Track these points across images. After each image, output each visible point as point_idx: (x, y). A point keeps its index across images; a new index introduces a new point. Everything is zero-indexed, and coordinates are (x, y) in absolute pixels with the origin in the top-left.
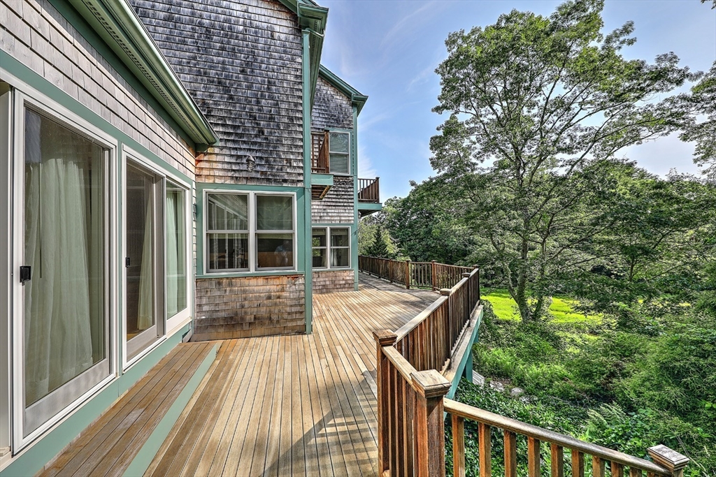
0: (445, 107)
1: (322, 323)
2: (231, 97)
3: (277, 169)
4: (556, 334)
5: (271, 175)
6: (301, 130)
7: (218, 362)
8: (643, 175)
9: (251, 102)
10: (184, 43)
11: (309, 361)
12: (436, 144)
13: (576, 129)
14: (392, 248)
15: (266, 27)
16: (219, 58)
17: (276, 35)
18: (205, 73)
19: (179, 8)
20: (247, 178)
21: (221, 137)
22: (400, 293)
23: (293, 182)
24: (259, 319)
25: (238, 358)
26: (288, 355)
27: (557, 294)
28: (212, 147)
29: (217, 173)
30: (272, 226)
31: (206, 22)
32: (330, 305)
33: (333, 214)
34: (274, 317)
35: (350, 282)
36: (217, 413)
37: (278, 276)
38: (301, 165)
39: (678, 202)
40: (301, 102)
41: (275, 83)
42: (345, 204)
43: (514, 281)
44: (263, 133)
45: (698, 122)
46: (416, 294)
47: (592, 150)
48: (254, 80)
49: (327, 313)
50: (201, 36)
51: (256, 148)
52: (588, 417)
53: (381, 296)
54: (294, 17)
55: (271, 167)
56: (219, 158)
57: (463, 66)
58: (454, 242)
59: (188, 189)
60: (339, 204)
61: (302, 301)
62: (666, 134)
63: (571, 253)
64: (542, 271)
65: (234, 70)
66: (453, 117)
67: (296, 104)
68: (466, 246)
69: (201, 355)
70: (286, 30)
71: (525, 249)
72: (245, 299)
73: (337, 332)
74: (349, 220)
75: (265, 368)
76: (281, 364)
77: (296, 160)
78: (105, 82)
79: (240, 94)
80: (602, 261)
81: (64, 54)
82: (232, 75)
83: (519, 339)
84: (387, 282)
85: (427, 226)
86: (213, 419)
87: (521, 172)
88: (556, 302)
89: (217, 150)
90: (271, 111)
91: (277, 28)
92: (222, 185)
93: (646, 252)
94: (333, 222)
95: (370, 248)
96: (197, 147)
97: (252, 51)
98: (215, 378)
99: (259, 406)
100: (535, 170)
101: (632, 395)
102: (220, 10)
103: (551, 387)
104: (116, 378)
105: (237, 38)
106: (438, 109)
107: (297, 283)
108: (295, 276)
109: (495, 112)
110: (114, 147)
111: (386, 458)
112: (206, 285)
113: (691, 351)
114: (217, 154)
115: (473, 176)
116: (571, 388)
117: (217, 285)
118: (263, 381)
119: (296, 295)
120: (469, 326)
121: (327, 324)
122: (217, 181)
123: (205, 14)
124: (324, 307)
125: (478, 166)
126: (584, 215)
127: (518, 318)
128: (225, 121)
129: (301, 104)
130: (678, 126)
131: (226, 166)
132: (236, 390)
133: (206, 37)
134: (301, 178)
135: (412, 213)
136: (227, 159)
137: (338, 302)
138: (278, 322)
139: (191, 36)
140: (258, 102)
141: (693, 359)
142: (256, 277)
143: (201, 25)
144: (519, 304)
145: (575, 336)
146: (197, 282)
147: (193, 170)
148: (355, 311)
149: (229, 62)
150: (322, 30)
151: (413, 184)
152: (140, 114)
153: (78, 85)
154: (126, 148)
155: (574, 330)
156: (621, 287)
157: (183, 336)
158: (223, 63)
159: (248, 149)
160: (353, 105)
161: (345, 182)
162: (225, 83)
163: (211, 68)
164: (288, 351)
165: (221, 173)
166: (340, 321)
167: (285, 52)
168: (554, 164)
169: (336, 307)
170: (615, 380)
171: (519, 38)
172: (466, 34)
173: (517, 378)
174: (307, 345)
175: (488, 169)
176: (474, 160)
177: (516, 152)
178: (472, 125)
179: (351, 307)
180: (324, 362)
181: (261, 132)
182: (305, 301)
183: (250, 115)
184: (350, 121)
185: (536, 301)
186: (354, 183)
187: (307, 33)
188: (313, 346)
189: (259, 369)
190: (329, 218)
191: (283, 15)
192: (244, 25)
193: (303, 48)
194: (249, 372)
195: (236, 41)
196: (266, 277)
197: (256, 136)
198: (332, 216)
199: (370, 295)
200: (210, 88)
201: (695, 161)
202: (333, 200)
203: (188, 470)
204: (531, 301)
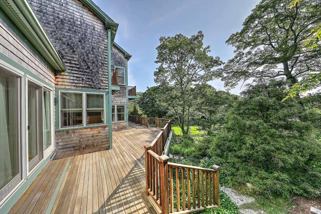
0: (158, 62)
1: (116, 144)
2: (74, 52)
3: (96, 83)
4: (192, 138)
5: (94, 86)
6: (107, 68)
7: (71, 166)
8: (213, 89)
9: (84, 54)
10: (49, 24)
11: (113, 160)
12: (156, 74)
13: (197, 75)
14: (140, 112)
15: (91, 25)
16: (68, 34)
17: (96, 29)
18: (60, 39)
19: (46, 7)
20: (82, 86)
21: (68, 68)
22: (145, 129)
23: (104, 89)
24: (88, 146)
25: (80, 163)
26: (104, 159)
27: (193, 125)
28: (64, 72)
29: (66, 84)
30: (94, 107)
31: (61, 17)
32: (118, 137)
33: (118, 100)
34: (95, 144)
35: (125, 126)
36: (77, 187)
37: (97, 127)
38: (107, 82)
39: (220, 98)
40: (107, 57)
41: (95, 48)
42: (123, 96)
43: (181, 122)
44: (90, 68)
45: (225, 76)
46: (150, 129)
47: (201, 81)
48: (85, 46)
49: (117, 140)
50: (58, 23)
51: (86, 74)
52: (201, 162)
53: (138, 131)
54: (104, 24)
55: (93, 82)
56: (67, 77)
57: (165, 49)
58: (161, 109)
59: (52, 91)
60: (120, 96)
61: (108, 137)
62: (218, 79)
63: (196, 112)
64: (188, 118)
65: (76, 40)
66: (161, 65)
67: (105, 58)
68: (166, 110)
69: (63, 165)
70: (100, 28)
71: (183, 111)
72: (81, 138)
73: (122, 147)
74: (124, 102)
75: (94, 166)
76: (101, 162)
77: (105, 80)
78: (19, 47)
79: (79, 51)
80: (204, 115)
81: (3, 37)
82: (74, 42)
83: (182, 141)
84: (139, 126)
85: (152, 103)
86: (76, 189)
87: (182, 86)
88: (192, 128)
89: (66, 74)
90: (93, 59)
91: (96, 26)
92: (70, 89)
93: (214, 112)
94: (118, 103)
95: (132, 112)
96: (56, 72)
97: (84, 34)
98: (71, 173)
99: (96, 180)
100: (186, 86)
101: (210, 154)
102: (68, 13)
103: (191, 155)
104: (25, 181)
105: (77, 27)
106: (156, 62)
107: (106, 129)
108: (105, 127)
109: (175, 66)
110: (22, 76)
111: (148, 185)
112: (61, 133)
113: (222, 140)
114: (67, 75)
115: (168, 86)
116: (196, 154)
117: (67, 134)
118: (95, 170)
119: (105, 134)
120: (169, 139)
121: (118, 144)
122: (67, 87)
123: (60, 13)
124: (115, 138)
125: (170, 84)
126: (199, 101)
127: (182, 134)
128: (71, 61)
129: (107, 58)
130: (221, 77)
131: (71, 81)
132: (84, 176)
133: (61, 23)
134: (107, 88)
135: (147, 98)
136: (72, 78)
137: (121, 135)
138: (97, 146)
139: (53, 21)
140: (87, 55)
141: (222, 142)
142: (86, 128)
143: (58, 17)
144: (182, 129)
145: (197, 138)
146: (55, 133)
147: (54, 82)
148: (129, 138)
149: (73, 36)
150: (116, 31)
151: (148, 88)
152: (33, 59)
153: (8, 50)
154: (28, 76)
155: (197, 136)
156: (208, 122)
157: (51, 158)
158: (70, 36)
159: (82, 74)
160: (126, 58)
161: (123, 87)
162: (71, 45)
163: (63, 37)
164: (103, 157)
165: (69, 84)
166: (123, 142)
167: (100, 37)
168: (191, 85)
169: (120, 137)
170: (207, 150)
171: (182, 44)
172: (166, 38)
173: (182, 154)
174: (111, 154)
175: (173, 84)
176: (169, 82)
177: (181, 80)
178: (168, 69)
179: (126, 137)
180: (119, 159)
181: (89, 67)
182: (109, 136)
183: (83, 60)
184: (124, 64)
185: (187, 128)
186: (126, 88)
187: (110, 31)
188: (114, 154)
189: (92, 166)
190: (116, 102)
191: (99, 22)
192: (81, 22)
193: (108, 36)
194: (87, 168)
195: (77, 28)
196: (91, 128)
197: (86, 69)
198: (117, 101)
199: (133, 131)
200: (63, 46)
201: (224, 87)
202: (118, 94)
203: (71, 210)
204: (185, 128)
